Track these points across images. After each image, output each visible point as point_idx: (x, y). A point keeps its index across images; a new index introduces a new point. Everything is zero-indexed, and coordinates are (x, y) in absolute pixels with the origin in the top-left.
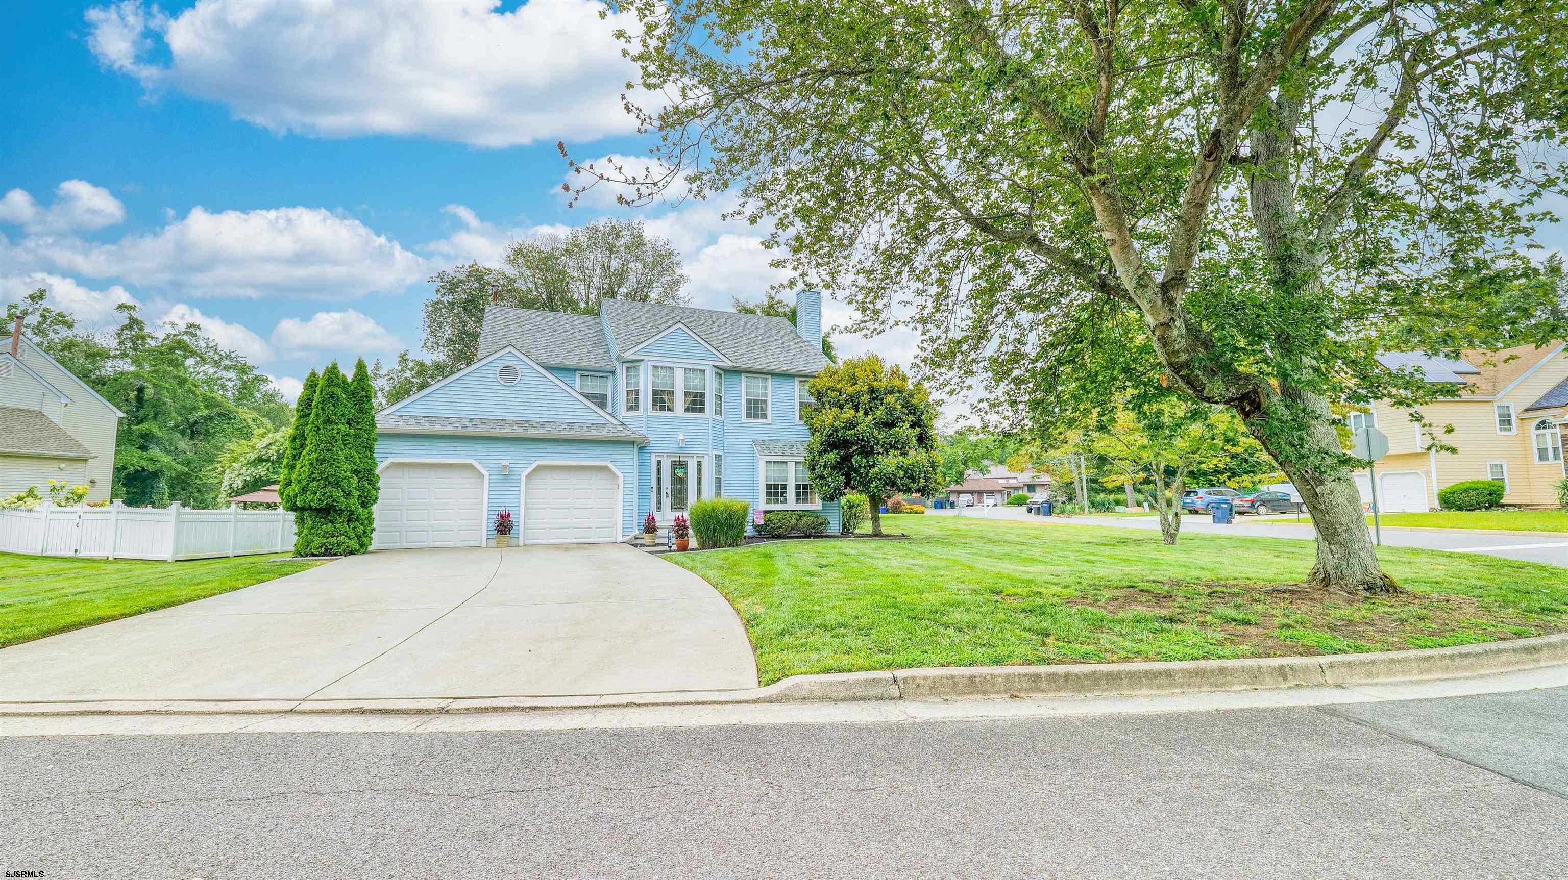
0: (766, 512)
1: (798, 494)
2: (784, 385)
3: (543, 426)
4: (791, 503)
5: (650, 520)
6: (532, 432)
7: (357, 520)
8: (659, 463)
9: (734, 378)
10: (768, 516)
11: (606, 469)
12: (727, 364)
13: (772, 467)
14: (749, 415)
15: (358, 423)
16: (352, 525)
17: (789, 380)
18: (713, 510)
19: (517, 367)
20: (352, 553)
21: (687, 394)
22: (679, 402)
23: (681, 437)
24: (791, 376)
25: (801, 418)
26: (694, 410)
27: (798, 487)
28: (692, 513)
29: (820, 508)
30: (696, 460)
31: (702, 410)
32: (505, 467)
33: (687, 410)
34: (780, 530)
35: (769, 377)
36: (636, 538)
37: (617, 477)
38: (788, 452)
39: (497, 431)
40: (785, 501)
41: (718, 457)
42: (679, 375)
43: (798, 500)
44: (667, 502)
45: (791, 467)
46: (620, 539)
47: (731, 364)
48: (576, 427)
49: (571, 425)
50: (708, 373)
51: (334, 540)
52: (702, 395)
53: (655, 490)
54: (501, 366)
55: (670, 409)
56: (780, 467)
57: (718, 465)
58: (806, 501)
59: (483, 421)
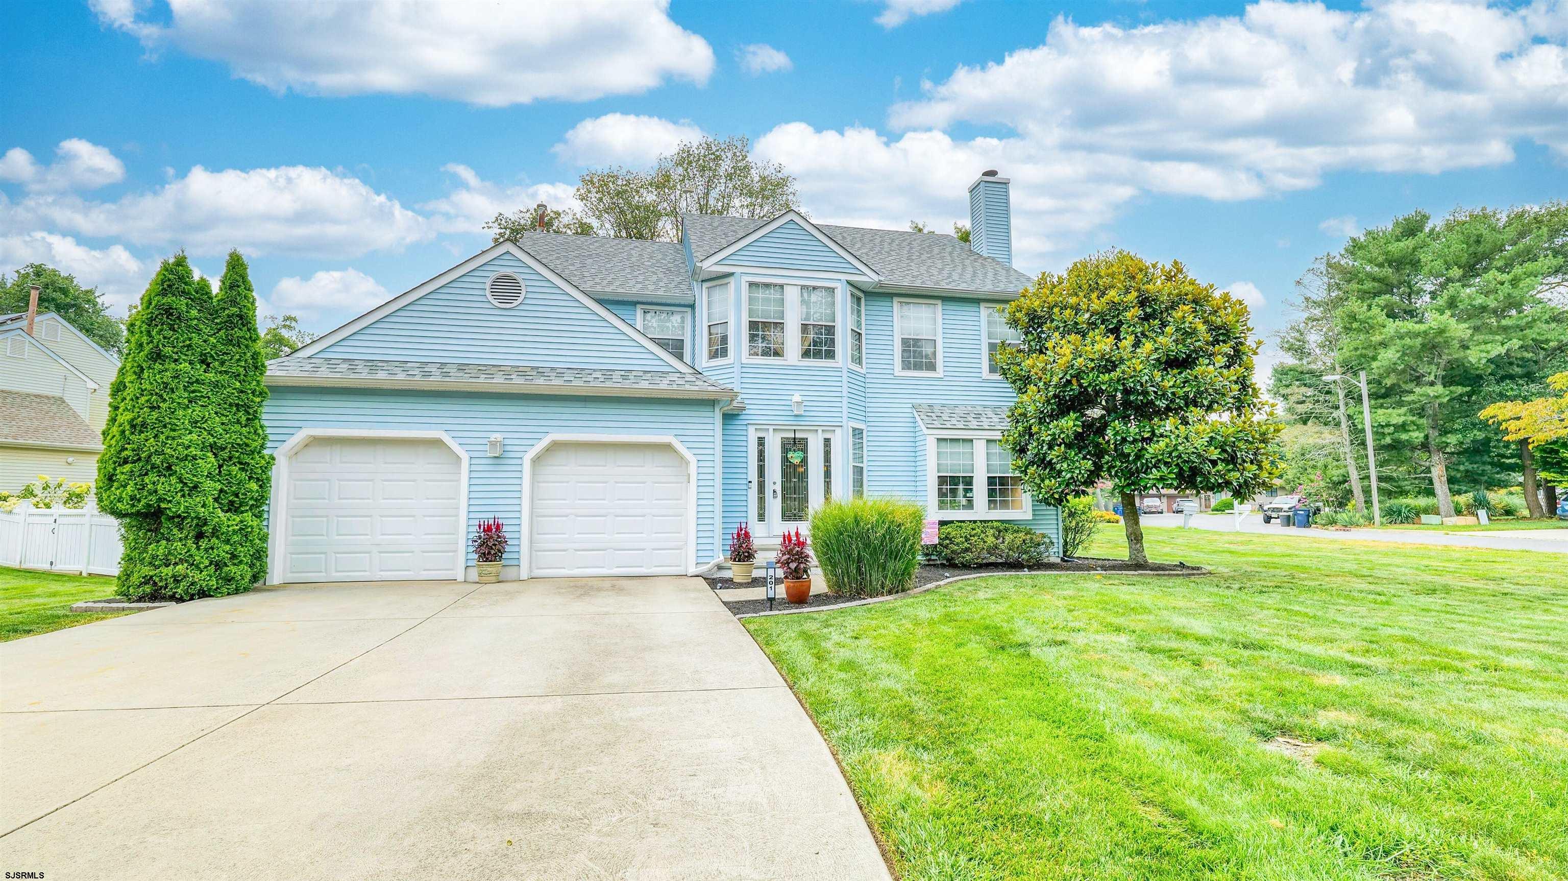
0: (942, 523)
1: (991, 493)
2: (963, 316)
3: (560, 375)
4: (981, 510)
5: (743, 536)
6: (540, 384)
7: (215, 533)
8: (761, 442)
9: (880, 306)
10: (947, 529)
11: (667, 448)
12: (868, 278)
13: (948, 448)
14: (906, 366)
15: (222, 363)
16: (203, 544)
17: (969, 309)
18: (857, 522)
19: (519, 278)
20: (203, 594)
21: (805, 328)
22: (793, 341)
23: (797, 398)
24: (974, 301)
25: (992, 370)
26: (817, 355)
27: (991, 481)
28: (815, 527)
29: (1029, 516)
30: (821, 437)
31: (830, 354)
32: (493, 444)
33: (806, 354)
34: (968, 556)
35: (939, 302)
36: (720, 568)
37: (687, 463)
38: (974, 424)
39: (482, 383)
40: (970, 505)
41: (858, 433)
42: (792, 295)
43: (992, 503)
44: (775, 506)
45: (980, 448)
46: (692, 570)
47: (876, 278)
48: (616, 377)
49: (608, 374)
50: (839, 294)
51: (167, 571)
52: (830, 330)
53: (755, 486)
54: (493, 276)
55: (777, 354)
56: (960, 448)
57: (858, 446)
58: (1005, 505)
59: (462, 368)
